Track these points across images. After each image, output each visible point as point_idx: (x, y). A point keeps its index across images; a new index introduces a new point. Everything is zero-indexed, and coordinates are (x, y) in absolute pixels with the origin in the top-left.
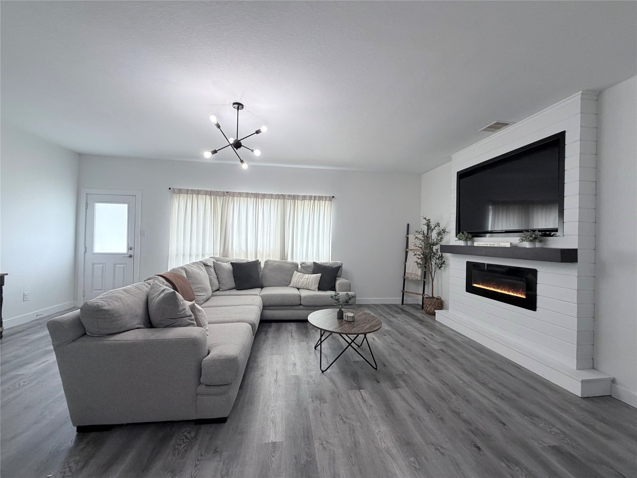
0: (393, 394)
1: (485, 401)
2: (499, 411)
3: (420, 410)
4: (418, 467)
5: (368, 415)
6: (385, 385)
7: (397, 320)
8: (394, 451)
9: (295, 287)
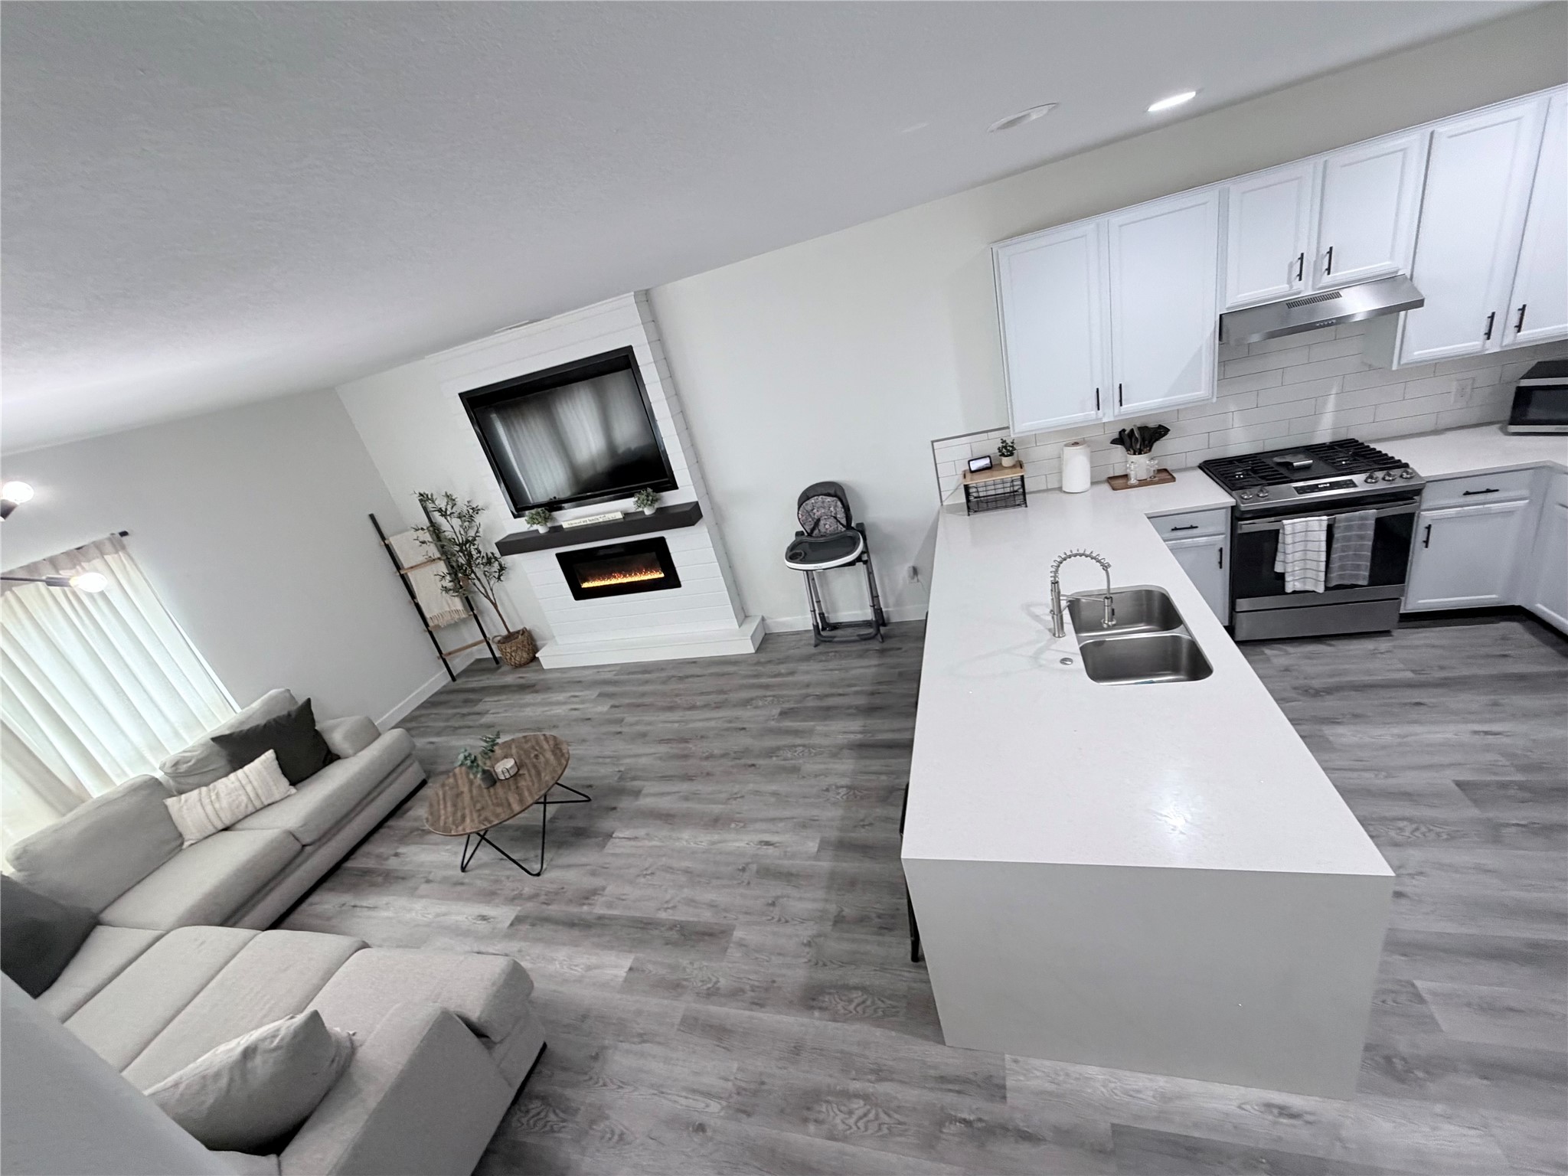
0: (645, 802)
1: (712, 724)
2: (730, 722)
3: (685, 787)
4: (742, 824)
5: (658, 844)
6: (625, 803)
7: (493, 714)
8: (716, 837)
9: (214, 831)
